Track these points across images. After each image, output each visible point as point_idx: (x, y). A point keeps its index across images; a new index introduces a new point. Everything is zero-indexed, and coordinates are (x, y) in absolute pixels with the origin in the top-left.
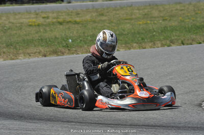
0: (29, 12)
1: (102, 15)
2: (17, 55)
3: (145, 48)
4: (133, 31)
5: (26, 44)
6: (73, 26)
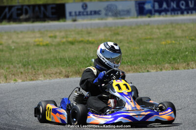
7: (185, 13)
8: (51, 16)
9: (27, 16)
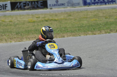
0: (28, 15)
1: (70, 16)
2: (22, 39)
3: (95, 34)
4: (88, 25)
5: (27, 33)
6: (54, 22)
7: (107, 4)
8: (40, 7)
9: (29, 7)
